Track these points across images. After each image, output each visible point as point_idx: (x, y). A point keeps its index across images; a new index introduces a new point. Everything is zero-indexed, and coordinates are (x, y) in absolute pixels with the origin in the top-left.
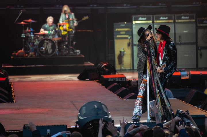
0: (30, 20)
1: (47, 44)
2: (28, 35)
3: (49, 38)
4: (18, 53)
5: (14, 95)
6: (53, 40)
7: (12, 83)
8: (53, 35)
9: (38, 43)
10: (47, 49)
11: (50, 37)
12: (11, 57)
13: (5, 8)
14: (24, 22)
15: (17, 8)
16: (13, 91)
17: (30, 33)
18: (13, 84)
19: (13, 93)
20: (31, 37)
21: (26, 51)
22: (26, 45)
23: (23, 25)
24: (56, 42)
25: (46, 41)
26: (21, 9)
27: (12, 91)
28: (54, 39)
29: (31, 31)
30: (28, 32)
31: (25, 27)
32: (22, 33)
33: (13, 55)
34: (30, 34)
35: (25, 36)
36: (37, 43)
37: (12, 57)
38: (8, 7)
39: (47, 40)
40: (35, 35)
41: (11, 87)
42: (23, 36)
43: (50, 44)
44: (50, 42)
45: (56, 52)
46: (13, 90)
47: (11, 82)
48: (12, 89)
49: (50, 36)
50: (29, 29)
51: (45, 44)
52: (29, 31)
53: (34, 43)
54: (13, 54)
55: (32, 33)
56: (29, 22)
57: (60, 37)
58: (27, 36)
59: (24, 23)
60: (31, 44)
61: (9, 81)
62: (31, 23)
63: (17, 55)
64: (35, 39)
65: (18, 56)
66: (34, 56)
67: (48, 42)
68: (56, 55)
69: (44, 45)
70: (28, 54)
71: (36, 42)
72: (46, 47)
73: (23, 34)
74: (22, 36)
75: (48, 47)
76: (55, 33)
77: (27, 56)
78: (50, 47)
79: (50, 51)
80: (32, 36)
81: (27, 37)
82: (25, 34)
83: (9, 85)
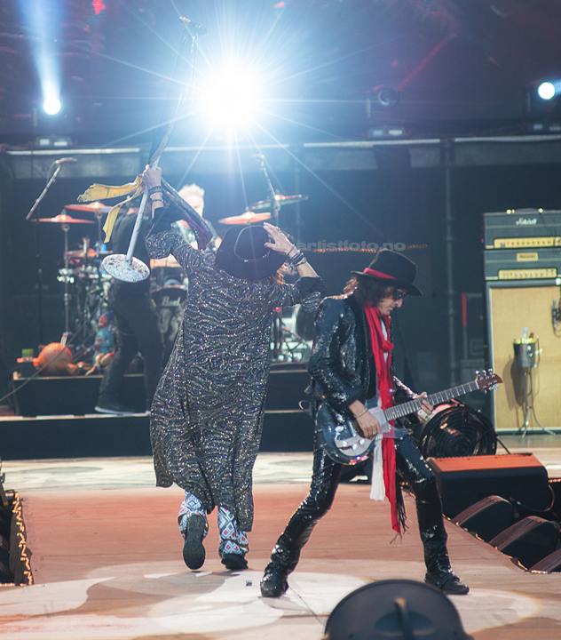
0: (95, 205)
2: (87, 274)
4: (42, 355)
5: (28, 552)
7: (17, 495)
10: (172, 337)
12: (12, 376)
14: (71, 213)
16: (22, 529)
17: (95, 262)
18: (21, 500)
19: (22, 542)
20: (101, 281)
21: (78, 348)
22: (78, 322)
23: (65, 229)
26: (58, 158)
27: (17, 529)
29: (101, 257)
30: (87, 261)
32: (63, 266)
33: (19, 368)
34: (95, 269)
35: (72, 280)
37: (16, 377)
41: (15, 511)
42: (65, 276)
46: (24, 525)
47: (14, 492)
48: (18, 523)
50: (91, 246)
51: (165, 312)
52: (92, 254)
54: (20, 360)
56: (90, 215)
58: (82, 276)
59: (70, 220)
61: (6, 487)
63: (40, 366)
65: (43, 371)
70: (88, 359)
73: (64, 271)
74: (60, 279)
77: (83, 372)
81: (83, 283)
82: (71, 271)
83: (6, 504)
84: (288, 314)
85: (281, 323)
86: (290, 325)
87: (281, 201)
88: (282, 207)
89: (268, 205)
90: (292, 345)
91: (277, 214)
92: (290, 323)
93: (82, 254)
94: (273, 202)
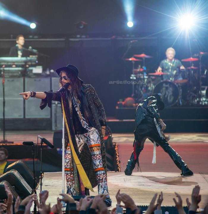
0: (143, 55)
1: (167, 88)
2: (140, 76)
3: (169, 81)
4: (125, 102)
5: (119, 162)
6: (176, 84)
7: (117, 144)
8: (176, 76)
9: (154, 87)
10: (166, 96)
11: (171, 79)
12: (115, 107)
13: (109, 39)
14: (135, 57)
15: (125, 39)
16: (118, 154)
17: (142, 73)
18: (118, 146)
19: (118, 158)
20: (144, 79)
21: (137, 99)
22: (137, 91)
23: (133, 62)
24: (179, 86)
25: (164, 85)
26: (132, 40)
27: (116, 154)
28: (176, 81)
29: (144, 71)
30: (140, 72)
31: (136, 64)
33: (118, 105)
34: (142, 75)
35: (135, 78)
36: (152, 88)
37: (117, 108)
38: (114, 37)
39: (167, 82)
40: (149, 76)
41: (116, 149)
42: (133, 77)
43: (171, 89)
44: (171, 87)
45: (179, 101)
46: (118, 153)
47: (115, 143)
48: (116, 153)
49: (171, 77)
50: (141, 67)
51: (164, 89)
52: (142, 70)
53: (147, 87)
54: (119, 103)
55: (145, 74)
56: (141, 58)
57: (186, 79)
58: (138, 77)
59: (135, 59)
60: (143, 89)
61: (113, 141)
62: (144, 59)
63: (125, 104)
64: (149, 82)
65: (125, 106)
67: (168, 86)
68: (180, 104)
69: (161, 91)
71: (150, 85)
72: (165, 94)
73: (133, 75)
74: (131, 78)
75: (167, 93)
76: (178, 74)
78: (171, 93)
79: (170, 99)
80: (146, 77)
81: (138, 79)
82: (135, 75)
83: (113, 147)
84: (203, 89)
85: (201, 92)
86: (204, 93)
88: (202, 56)
89: (198, 55)
90: (204, 99)
91: (200, 59)
92: (204, 92)
93: (138, 70)
94: (200, 54)
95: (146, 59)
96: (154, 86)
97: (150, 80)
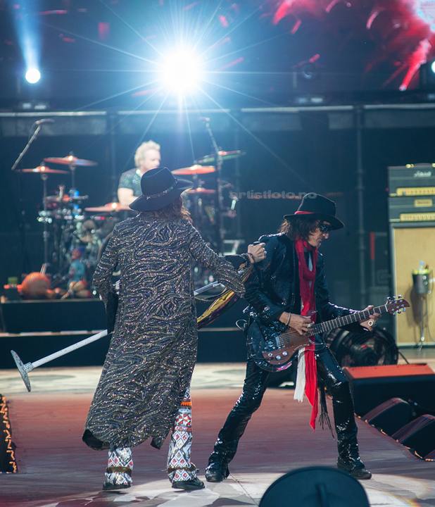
0: (71, 158)
2: (62, 215)
4: (25, 282)
5: (13, 445)
7: (4, 399)
9: (100, 243)
14: (49, 165)
15: (20, 114)
16: (8, 426)
17: (69, 206)
18: (7, 403)
19: (8, 437)
20: (74, 223)
21: (55, 277)
22: (55, 255)
26: (38, 119)
27: (4, 427)
29: (75, 201)
30: (62, 205)
31: (53, 183)
32: (42, 209)
33: (5, 293)
34: (69, 212)
35: (50, 220)
36: (97, 245)
37: (3, 300)
40: (88, 215)
41: (2, 411)
42: (44, 217)
46: (9, 423)
47: (1, 396)
48: (4, 422)
50: (66, 192)
52: (67, 199)
53: (84, 244)
54: (6, 287)
55: (77, 210)
56: (65, 167)
58: (58, 217)
59: (48, 170)
60: (72, 248)
62: (73, 169)
63: (23, 291)
64: (87, 231)
65: (26, 295)
66: (84, 293)
70: (64, 286)
71: (91, 240)
73: (43, 213)
74: (40, 220)
77: (59, 296)
80: (78, 217)
81: (59, 223)
82: (49, 213)
87: (223, 156)
88: (224, 161)
89: (212, 159)
91: (219, 168)
93: (58, 199)
94: (216, 156)
95: (78, 167)
96: (102, 241)
97: (90, 223)
